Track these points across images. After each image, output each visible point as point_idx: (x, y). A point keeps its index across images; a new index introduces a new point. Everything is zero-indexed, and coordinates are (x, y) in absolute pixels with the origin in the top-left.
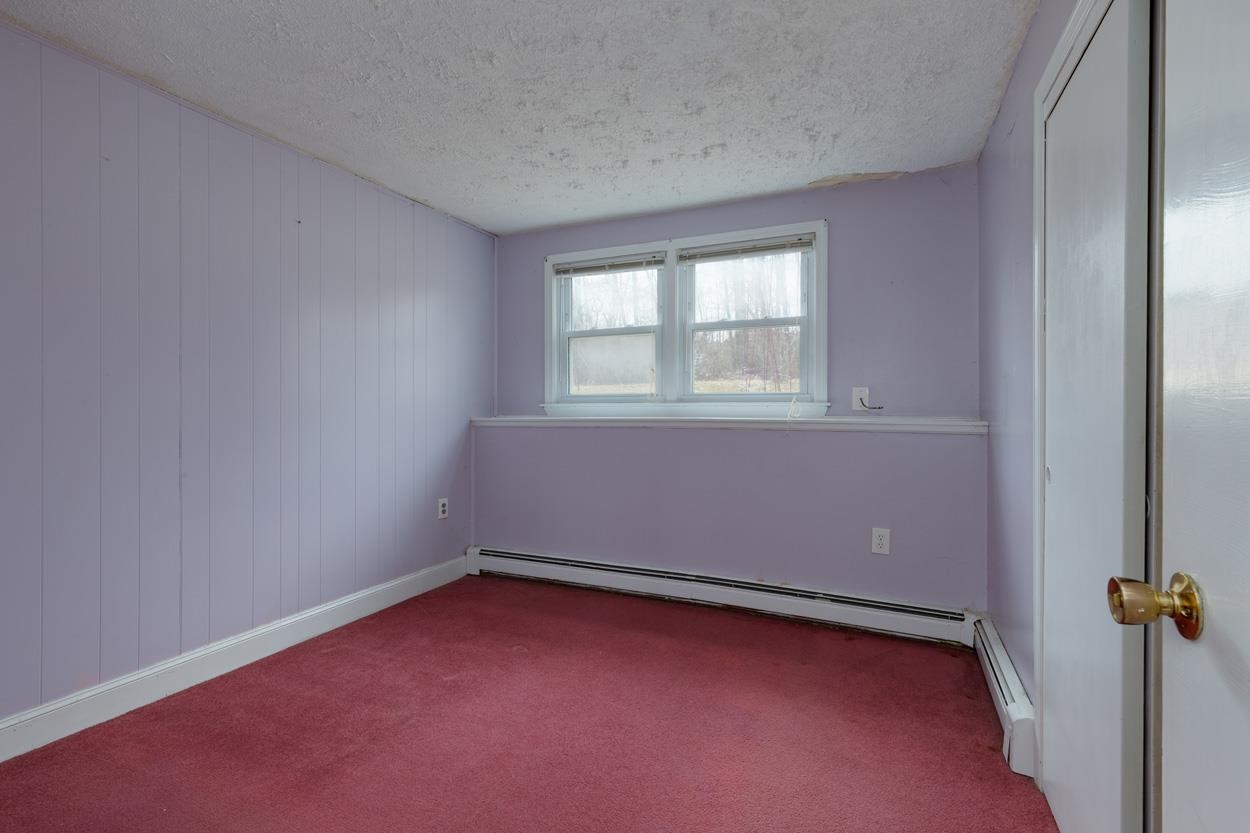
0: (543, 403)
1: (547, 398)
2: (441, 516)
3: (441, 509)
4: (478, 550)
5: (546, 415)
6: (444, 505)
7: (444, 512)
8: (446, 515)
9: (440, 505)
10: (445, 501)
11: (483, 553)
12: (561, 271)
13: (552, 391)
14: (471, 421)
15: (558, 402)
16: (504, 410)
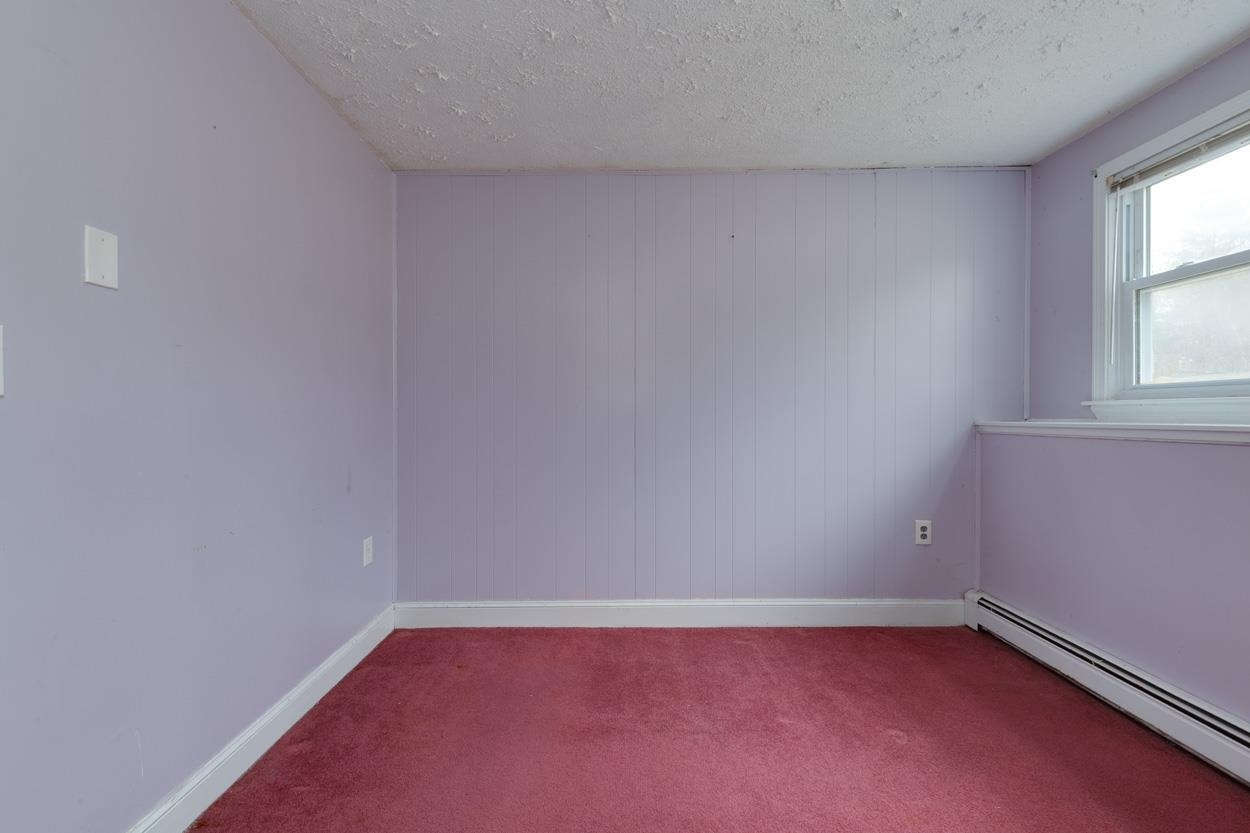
0: (1090, 399)
1: (1096, 393)
2: (919, 540)
3: (919, 533)
4: (977, 597)
5: (1094, 418)
6: (924, 529)
7: (924, 537)
8: (925, 542)
9: (918, 529)
10: (927, 523)
11: (982, 603)
12: (1119, 184)
13: (1105, 381)
14: (976, 426)
15: (1116, 398)
16: (1037, 412)
